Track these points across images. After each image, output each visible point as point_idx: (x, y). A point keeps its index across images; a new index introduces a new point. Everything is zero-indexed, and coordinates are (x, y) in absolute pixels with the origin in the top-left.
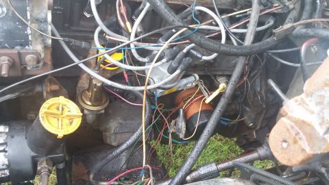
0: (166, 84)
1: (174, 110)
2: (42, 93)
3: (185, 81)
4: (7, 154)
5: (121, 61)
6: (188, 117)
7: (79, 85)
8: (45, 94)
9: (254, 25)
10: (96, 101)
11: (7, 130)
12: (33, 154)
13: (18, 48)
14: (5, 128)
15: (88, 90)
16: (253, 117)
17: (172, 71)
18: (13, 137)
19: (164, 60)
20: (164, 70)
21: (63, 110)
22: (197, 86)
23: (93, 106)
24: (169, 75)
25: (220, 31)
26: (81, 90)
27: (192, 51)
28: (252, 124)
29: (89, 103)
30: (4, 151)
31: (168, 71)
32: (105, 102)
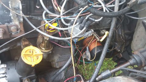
0: (79, 35)
1: (84, 48)
2: (21, 46)
3: (87, 33)
4: (7, 78)
5: (57, 27)
6: (91, 50)
7: (38, 41)
8: (22, 47)
9: (118, 2)
10: (47, 47)
11: (6, 66)
12: (20, 76)
13: (6, 24)
14: (5, 66)
15: (42, 43)
16: (120, 47)
17: (81, 28)
18: (9, 69)
19: (78, 24)
20: (78, 29)
22: (93, 35)
23: (46, 50)
24: (80, 30)
25: (102, 7)
26: (39, 43)
27: (90, 18)
28: (119, 50)
29: (44, 49)
30: (5, 77)
32: (51, 48)
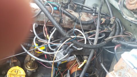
0: (62, 59)
1: (65, 70)
3: (70, 58)
5: (44, 50)
6: (71, 74)
7: (26, 59)
10: (32, 66)
15: (29, 61)
16: (99, 73)
17: (65, 54)
19: (62, 50)
21: (17, 72)
22: (75, 60)
23: (31, 68)
25: (84, 39)
26: (26, 61)
27: (73, 46)
28: (98, 76)
29: (29, 68)
31: (63, 54)
32: (36, 67)
